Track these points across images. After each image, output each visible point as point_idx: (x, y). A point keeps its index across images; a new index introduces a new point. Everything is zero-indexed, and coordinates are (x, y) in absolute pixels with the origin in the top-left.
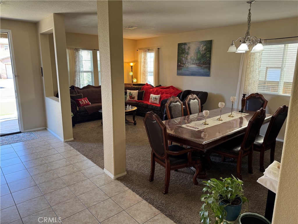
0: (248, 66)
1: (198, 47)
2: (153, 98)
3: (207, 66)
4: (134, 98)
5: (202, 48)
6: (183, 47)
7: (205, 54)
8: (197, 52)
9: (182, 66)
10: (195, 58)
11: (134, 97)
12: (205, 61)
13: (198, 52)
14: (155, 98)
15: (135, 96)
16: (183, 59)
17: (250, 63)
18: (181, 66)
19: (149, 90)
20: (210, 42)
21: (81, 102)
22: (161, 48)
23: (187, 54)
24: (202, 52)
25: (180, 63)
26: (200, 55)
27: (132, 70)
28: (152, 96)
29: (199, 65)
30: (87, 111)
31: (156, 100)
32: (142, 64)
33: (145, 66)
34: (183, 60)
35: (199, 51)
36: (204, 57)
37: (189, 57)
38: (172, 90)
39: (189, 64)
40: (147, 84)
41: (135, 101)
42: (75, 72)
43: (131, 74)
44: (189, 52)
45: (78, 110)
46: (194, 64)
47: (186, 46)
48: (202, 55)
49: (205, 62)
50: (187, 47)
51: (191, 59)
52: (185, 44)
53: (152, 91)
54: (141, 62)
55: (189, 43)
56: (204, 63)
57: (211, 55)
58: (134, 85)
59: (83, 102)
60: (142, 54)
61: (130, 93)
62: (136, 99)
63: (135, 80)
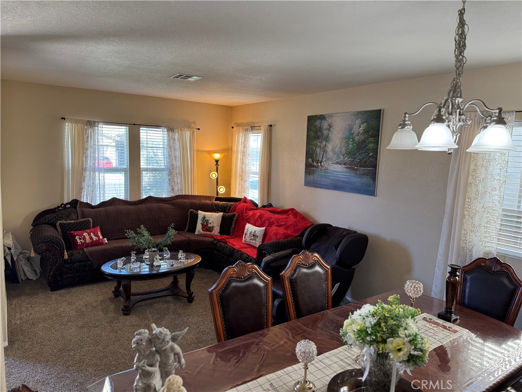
0: (470, 178)
1: (349, 125)
2: (248, 234)
3: (368, 170)
4: (211, 229)
5: (359, 128)
6: (318, 123)
7: (364, 141)
8: (346, 138)
9: (316, 167)
10: (343, 150)
11: (213, 227)
12: (364, 158)
13: (350, 136)
14: (254, 235)
15: (214, 225)
16: (318, 150)
17: (474, 170)
18: (314, 166)
19: (246, 213)
20: (377, 115)
21: (80, 239)
22: (275, 125)
23: (326, 141)
24: (357, 138)
25: (310, 160)
26: (352, 144)
27: (217, 168)
28: (250, 228)
29: (351, 166)
30: (90, 261)
31: (255, 240)
32: (240, 156)
33: (244, 161)
34: (317, 154)
35: (352, 134)
36: (362, 149)
37: (330, 147)
38: (291, 219)
39: (330, 162)
40: (245, 200)
41: (212, 237)
42: (83, 170)
43: (214, 176)
44: (330, 135)
45: (66, 257)
46: (341, 164)
47: (323, 122)
48: (358, 145)
49: (365, 162)
50: (325, 125)
51: (333, 151)
52: (322, 117)
53: (252, 215)
54: (237, 151)
55: (331, 116)
56: (363, 164)
57: (378, 144)
58: (217, 199)
59: (84, 238)
60: (241, 135)
61: (204, 217)
62: (216, 231)
63: (221, 190)
